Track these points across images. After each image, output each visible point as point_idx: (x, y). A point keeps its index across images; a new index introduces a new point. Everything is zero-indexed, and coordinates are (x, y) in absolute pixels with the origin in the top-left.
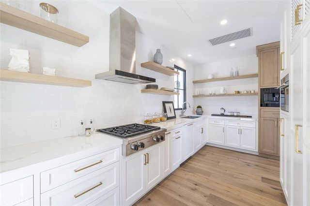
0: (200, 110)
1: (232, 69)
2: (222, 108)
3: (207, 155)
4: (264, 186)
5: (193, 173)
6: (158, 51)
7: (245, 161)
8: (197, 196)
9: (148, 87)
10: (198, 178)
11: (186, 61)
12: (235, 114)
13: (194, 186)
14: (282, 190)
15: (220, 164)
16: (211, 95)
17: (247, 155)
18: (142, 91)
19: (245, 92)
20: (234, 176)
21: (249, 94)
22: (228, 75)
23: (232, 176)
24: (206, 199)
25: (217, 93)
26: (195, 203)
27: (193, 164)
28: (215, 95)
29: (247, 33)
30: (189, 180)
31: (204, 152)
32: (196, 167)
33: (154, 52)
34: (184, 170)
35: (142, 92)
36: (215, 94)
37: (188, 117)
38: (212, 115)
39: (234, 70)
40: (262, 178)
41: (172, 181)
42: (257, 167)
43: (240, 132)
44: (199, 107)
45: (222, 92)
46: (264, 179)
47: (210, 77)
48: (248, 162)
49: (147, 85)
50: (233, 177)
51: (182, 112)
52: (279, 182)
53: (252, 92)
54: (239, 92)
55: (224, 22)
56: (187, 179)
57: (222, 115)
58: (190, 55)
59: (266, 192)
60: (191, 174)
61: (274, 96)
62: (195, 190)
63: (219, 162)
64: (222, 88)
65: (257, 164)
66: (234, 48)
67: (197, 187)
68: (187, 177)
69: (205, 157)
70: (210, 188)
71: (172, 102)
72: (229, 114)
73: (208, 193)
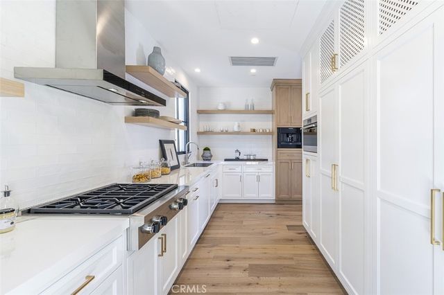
0: (207, 154)
1: (247, 100)
2: (237, 151)
3: (225, 217)
4: (292, 234)
5: (217, 246)
6: (157, 51)
7: (267, 213)
8: (236, 275)
9: (138, 113)
10: (227, 250)
11: (191, 78)
12: (252, 158)
13: (226, 264)
14: (307, 233)
15: (244, 223)
16: (222, 133)
17: (266, 206)
18: (127, 120)
19: (261, 131)
20: (264, 233)
21: (264, 133)
22: (242, 107)
23: (262, 233)
24: (246, 274)
25: (230, 130)
26: (237, 284)
27: (214, 233)
28: (227, 133)
29: (270, 61)
30: (216, 258)
31: (220, 213)
32: (218, 236)
33: (151, 51)
34: (204, 247)
35: (125, 122)
36: (227, 131)
37: (194, 165)
38: (226, 160)
39: (250, 103)
40: (287, 226)
41: (194, 269)
42: (278, 216)
43: (258, 179)
44: (207, 149)
45: (236, 129)
46: (289, 227)
47: (221, 107)
48: (269, 212)
49: (136, 110)
50: (263, 235)
51: (185, 158)
52: (303, 226)
53: (268, 131)
54: (254, 130)
55: (255, 41)
56: (214, 258)
57: (237, 159)
58: (198, 70)
59: (295, 240)
60: (215, 248)
61: (288, 136)
62: (229, 268)
63: (242, 221)
64: (236, 124)
65: (278, 212)
66: (254, 75)
67: (230, 263)
68: (212, 255)
69: (224, 219)
70: (245, 258)
71: (173, 142)
72: (245, 158)
73: (246, 264)
